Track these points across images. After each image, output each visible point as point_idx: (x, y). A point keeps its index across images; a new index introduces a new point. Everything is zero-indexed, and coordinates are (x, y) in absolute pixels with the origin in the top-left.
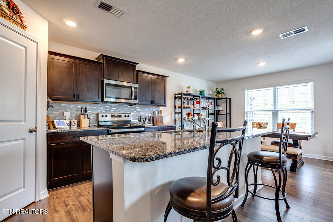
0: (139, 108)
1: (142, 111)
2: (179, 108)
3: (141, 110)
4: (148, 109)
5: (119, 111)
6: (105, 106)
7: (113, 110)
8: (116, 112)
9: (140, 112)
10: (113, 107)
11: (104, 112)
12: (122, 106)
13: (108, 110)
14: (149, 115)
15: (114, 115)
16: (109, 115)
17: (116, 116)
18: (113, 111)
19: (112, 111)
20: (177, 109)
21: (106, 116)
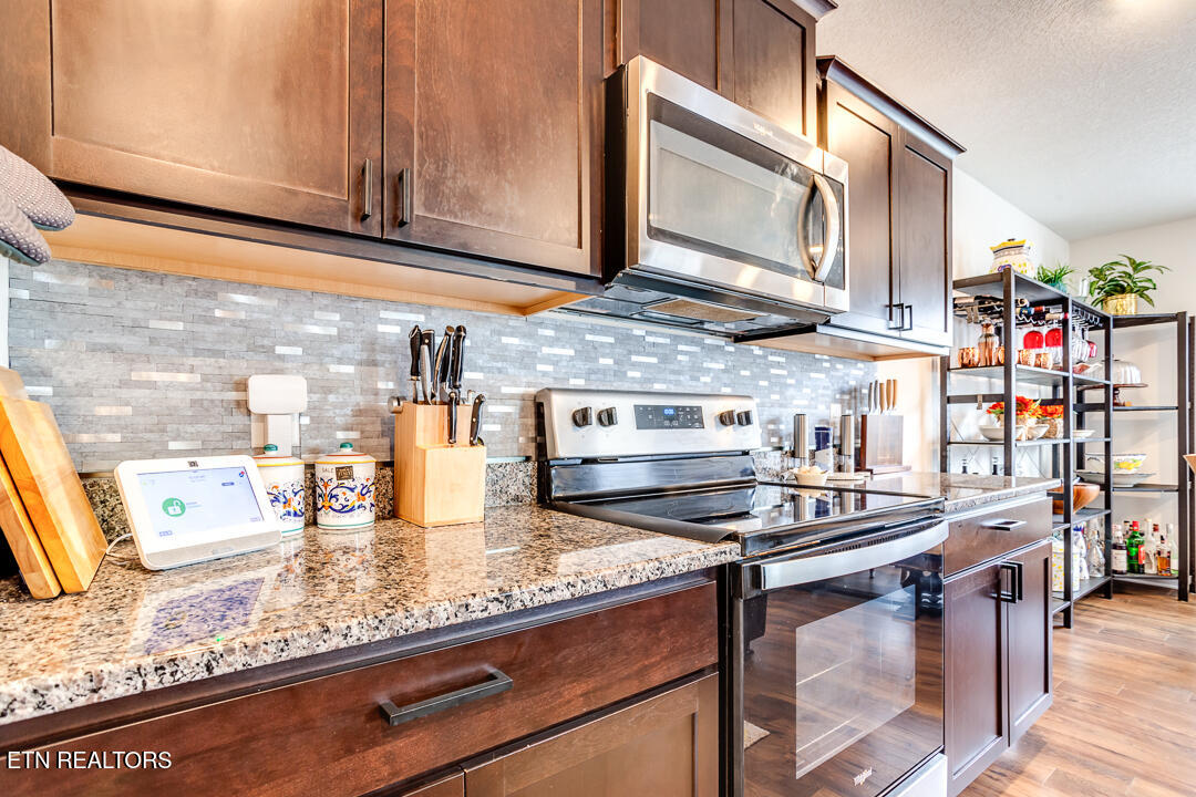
0: (782, 360)
1: (799, 385)
2: (964, 366)
3: (791, 375)
4: (826, 371)
5: (678, 383)
6: (589, 337)
7: (635, 365)
8: (657, 387)
9: (791, 392)
10: (640, 346)
11: (580, 383)
12: (692, 342)
13: (604, 371)
14: (828, 408)
15: (658, 410)
16: (625, 408)
17: (671, 419)
18: (637, 374)
19: (631, 374)
20: (953, 377)
21: (608, 418)
